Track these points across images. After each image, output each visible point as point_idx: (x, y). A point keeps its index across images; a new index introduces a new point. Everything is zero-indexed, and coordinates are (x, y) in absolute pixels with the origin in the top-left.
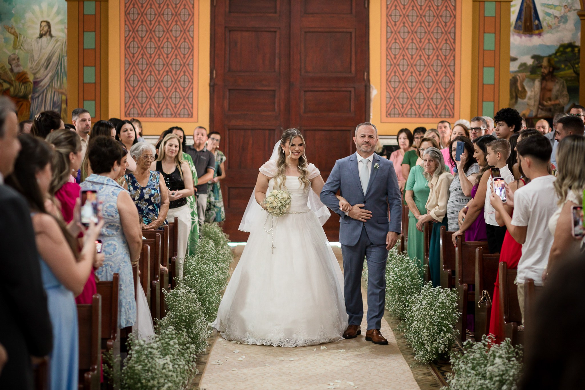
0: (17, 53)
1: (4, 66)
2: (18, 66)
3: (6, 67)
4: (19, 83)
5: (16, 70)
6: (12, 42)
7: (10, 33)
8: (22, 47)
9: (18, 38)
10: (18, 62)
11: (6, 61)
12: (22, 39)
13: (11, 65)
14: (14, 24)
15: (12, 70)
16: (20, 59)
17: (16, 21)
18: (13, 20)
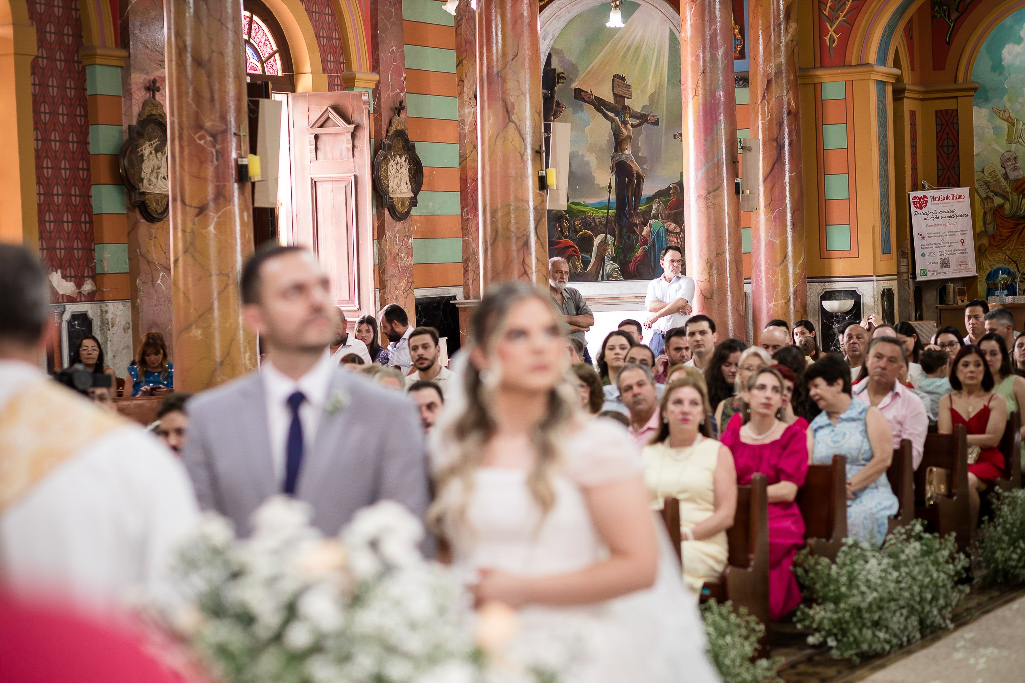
0: (1013, 149)
1: (994, 171)
2: (1016, 169)
3: (997, 172)
4: (1019, 195)
5: (1013, 175)
6: (1006, 133)
7: (1002, 118)
8: (1021, 140)
9: (1014, 126)
10: (1016, 163)
11: (998, 163)
12: (1021, 127)
13: (1004, 167)
14: (1008, 105)
15: (1006, 176)
16: (1019, 158)
17: (1010, 100)
18: (1006, 98)
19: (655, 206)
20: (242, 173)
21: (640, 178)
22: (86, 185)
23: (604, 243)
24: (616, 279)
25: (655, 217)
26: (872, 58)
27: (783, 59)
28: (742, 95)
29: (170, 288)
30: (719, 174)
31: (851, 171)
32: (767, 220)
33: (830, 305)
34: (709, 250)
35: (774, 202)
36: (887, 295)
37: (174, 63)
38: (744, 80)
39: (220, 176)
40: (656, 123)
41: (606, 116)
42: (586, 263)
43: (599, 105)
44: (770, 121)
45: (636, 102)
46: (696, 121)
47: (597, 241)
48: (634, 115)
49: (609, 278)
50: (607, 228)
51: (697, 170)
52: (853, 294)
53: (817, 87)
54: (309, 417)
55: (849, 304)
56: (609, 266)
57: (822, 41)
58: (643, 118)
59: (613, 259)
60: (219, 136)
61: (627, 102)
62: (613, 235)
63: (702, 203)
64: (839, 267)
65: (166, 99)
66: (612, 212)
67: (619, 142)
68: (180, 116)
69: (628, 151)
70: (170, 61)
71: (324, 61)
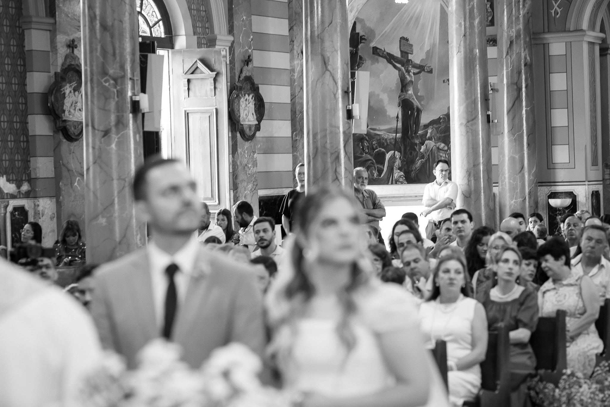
19: (429, 131)
20: (135, 106)
21: (419, 111)
22: (24, 115)
23: (393, 158)
24: (402, 183)
25: (430, 139)
26: (585, 25)
27: (521, 26)
28: (492, 52)
29: (84, 189)
30: (476, 108)
31: (569, 107)
32: (510, 141)
33: (554, 202)
34: (468, 162)
35: (515, 128)
36: (595, 195)
37: (87, 27)
38: (493, 41)
39: (120, 109)
40: (431, 72)
41: (395, 67)
42: (380, 171)
43: (390, 58)
44: (512, 70)
45: (417, 57)
46: (459, 71)
47: (388, 156)
48: (415, 66)
49: (397, 182)
50: (395, 146)
51: (460, 105)
52: (571, 195)
53: (545, 47)
54: (181, 281)
55: (568, 201)
56: (397, 174)
57: (549, 13)
58: (421, 68)
59: (400, 169)
60: (119, 80)
61: (410, 57)
62: (400, 151)
63: (464, 129)
64: (561, 175)
65: (81, 53)
66: (399, 135)
67: (404, 85)
68: (91, 66)
69: (410, 92)
70: (85, 26)
71: (194, 27)
